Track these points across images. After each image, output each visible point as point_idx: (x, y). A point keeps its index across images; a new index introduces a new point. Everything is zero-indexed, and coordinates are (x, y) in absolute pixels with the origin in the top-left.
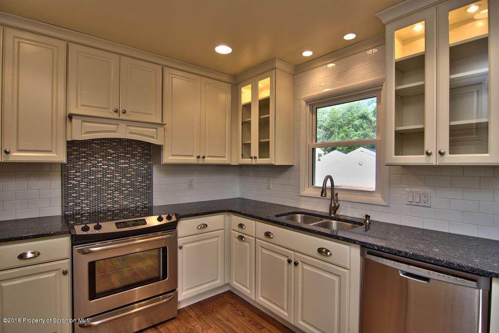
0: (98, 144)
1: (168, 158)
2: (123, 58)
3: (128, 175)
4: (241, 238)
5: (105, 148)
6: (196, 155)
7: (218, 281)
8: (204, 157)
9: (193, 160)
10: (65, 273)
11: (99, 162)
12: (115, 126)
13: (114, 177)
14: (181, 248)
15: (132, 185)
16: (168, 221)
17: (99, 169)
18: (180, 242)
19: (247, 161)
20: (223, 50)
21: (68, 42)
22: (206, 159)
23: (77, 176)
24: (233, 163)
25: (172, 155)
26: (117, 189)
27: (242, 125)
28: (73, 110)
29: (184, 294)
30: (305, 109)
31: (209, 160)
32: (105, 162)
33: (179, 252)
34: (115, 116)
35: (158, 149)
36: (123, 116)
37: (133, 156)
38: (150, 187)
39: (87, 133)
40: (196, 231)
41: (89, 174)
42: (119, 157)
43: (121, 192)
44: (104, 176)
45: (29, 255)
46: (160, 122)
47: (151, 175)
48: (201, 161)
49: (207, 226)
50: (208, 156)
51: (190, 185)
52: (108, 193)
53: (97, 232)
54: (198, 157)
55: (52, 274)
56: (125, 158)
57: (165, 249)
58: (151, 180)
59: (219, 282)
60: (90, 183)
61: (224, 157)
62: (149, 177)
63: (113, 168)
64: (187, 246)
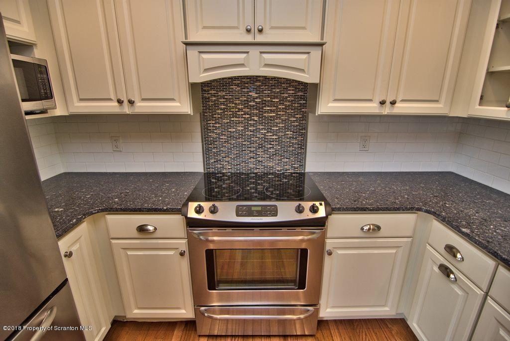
0: (238, 85)
1: (326, 106)
3: (275, 128)
4: (446, 271)
5: (246, 90)
6: (378, 99)
7: (387, 309)
8: (393, 103)
9: (372, 108)
10: (182, 254)
11: (240, 110)
12: (245, 56)
13: (259, 130)
14: (330, 254)
15: (279, 141)
16: (311, 216)
17: (240, 119)
18: (329, 243)
22: (397, 105)
24: (458, 113)
25: (336, 100)
26: (261, 146)
27: (497, 27)
29: (328, 310)
31: (401, 108)
32: (247, 110)
33: (327, 260)
34: (250, 38)
37: (283, 100)
39: (206, 70)
40: (358, 233)
41: (229, 125)
42: (264, 103)
44: (246, 128)
47: (306, 128)
48: (387, 110)
49: (380, 229)
50: (403, 101)
51: (364, 146)
52: (251, 152)
53: (212, 217)
54: (383, 103)
55: (171, 253)
56: (272, 104)
57: (304, 252)
58: (305, 136)
60: (231, 136)
61: (437, 101)
62: (302, 132)
63: (256, 118)
64: (340, 252)
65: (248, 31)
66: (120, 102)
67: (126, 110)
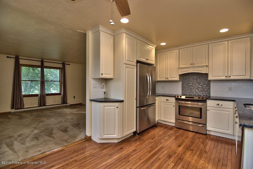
0: (191, 75)
1: (210, 78)
2: (194, 47)
3: (201, 84)
4: (235, 113)
5: (193, 76)
10: (174, 106)
11: (191, 80)
12: (189, 69)
13: (196, 85)
14: (208, 110)
15: (202, 88)
16: (202, 99)
17: (191, 82)
18: (208, 108)
20: (224, 30)
21: (179, 49)
28: (181, 67)
29: (210, 128)
32: (193, 80)
34: (191, 66)
36: (194, 66)
37: (203, 78)
39: (182, 72)
40: (216, 106)
42: (198, 78)
43: (198, 90)
44: (193, 84)
48: (229, 78)
49: (222, 105)
50: (232, 76)
54: (226, 77)
56: (200, 78)
58: (210, 86)
60: (189, 86)
63: (195, 82)
64: (211, 111)
65: (191, 64)
66: (166, 78)
67: (167, 80)
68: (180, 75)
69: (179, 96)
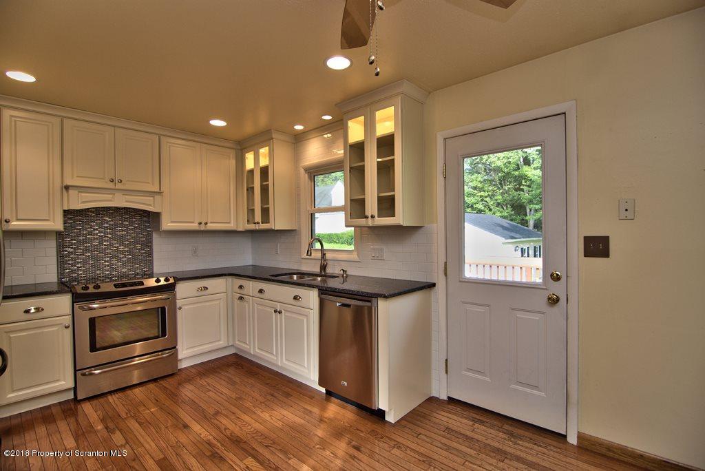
1: (167, 224)
2: (118, 130)
3: (126, 243)
4: (241, 298)
5: (101, 216)
6: (197, 221)
8: (206, 224)
9: (194, 226)
10: (67, 327)
11: (94, 230)
12: (111, 196)
13: (112, 245)
14: (180, 308)
15: (130, 252)
16: (165, 283)
17: (95, 237)
19: (252, 227)
20: (218, 123)
21: (63, 118)
22: (209, 225)
23: (72, 244)
24: (240, 229)
25: (172, 222)
27: (247, 190)
28: (68, 182)
29: (185, 351)
30: (304, 177)
31: (211, 226)
32: (101, 230)
33: (179, 312)
34: (111, 185)
35: (157, 216)
36: (119, 186)
37: (132, 223)
38: (150, 254)
39: (83, 202)
40: (196, 293)
41: (85, 241)
42: (116, 225)
43: (119, 260)
44: (101, 243)
45: (33, 311)
46: (158, 190)
47: (151, 242)
48: (203, 228)
49: (207, 289)
50: (211, 223)
51: (195, 252)
52: (105, 261)
53: (96, 291)
54: (200, 223)
55: (55, 328)
56: (122, 225)
57: (163, 309)
58: (151, 247)
59: (222, 343)
60: (86, 250)
61: (230, 223)
62: (148, 244)
63: (109, 235)
64: (188, 307)
68: (67, 213)
69: (91, 286)
